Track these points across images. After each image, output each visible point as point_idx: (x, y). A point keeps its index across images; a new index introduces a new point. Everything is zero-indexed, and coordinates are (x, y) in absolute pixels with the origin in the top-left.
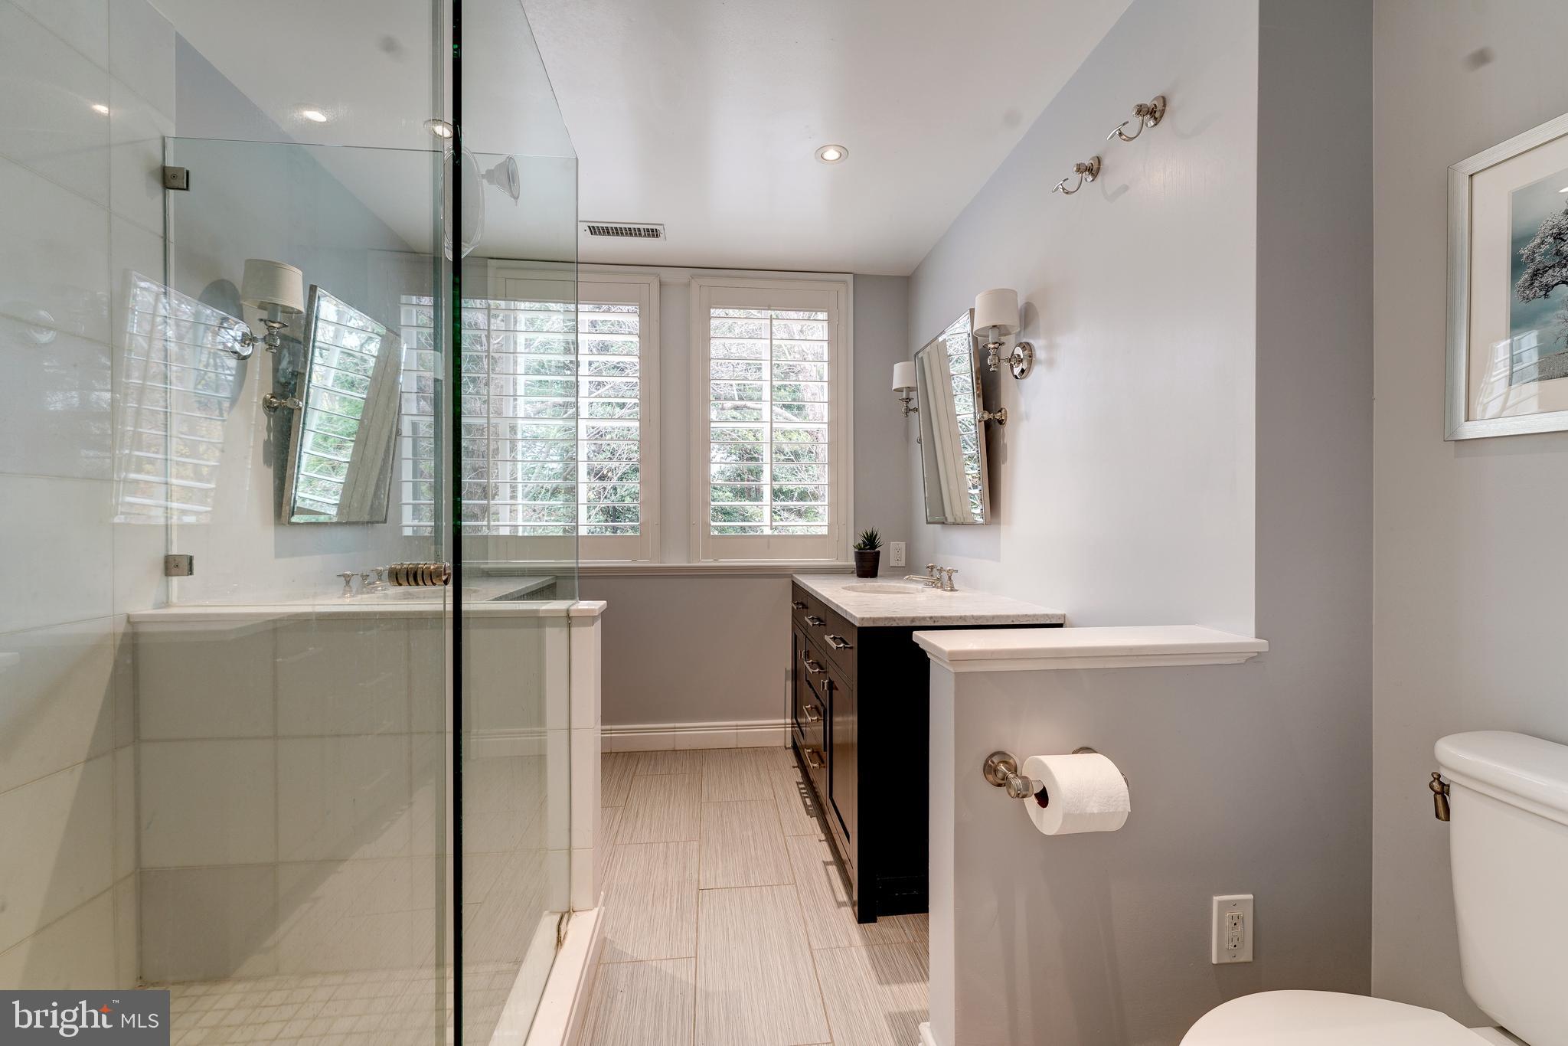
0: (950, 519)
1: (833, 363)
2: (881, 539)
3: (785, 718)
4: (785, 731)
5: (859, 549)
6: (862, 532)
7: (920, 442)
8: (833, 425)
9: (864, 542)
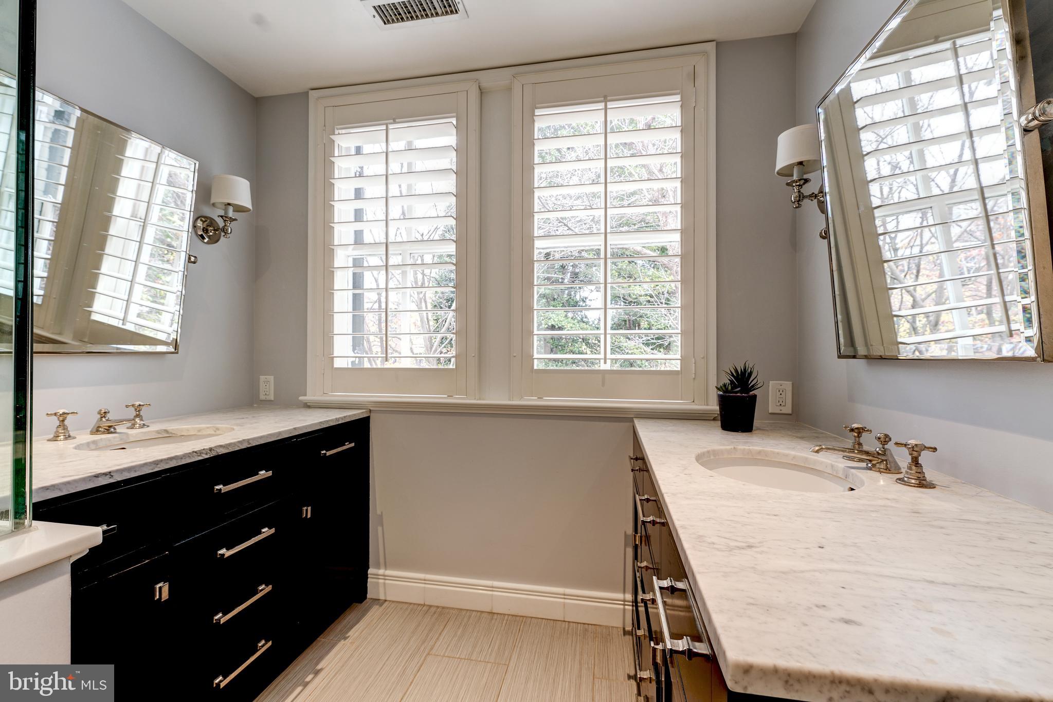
0: (862, 350)
1: (688, 155)
2: (758, 377)
3: (624, 592)
4: (624, 609)
5: (724, 392)
6: (729, 367)
7: (825, 236)
8: (688, 233)
9: (732, 382)
